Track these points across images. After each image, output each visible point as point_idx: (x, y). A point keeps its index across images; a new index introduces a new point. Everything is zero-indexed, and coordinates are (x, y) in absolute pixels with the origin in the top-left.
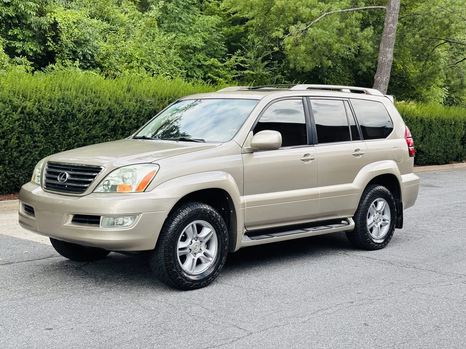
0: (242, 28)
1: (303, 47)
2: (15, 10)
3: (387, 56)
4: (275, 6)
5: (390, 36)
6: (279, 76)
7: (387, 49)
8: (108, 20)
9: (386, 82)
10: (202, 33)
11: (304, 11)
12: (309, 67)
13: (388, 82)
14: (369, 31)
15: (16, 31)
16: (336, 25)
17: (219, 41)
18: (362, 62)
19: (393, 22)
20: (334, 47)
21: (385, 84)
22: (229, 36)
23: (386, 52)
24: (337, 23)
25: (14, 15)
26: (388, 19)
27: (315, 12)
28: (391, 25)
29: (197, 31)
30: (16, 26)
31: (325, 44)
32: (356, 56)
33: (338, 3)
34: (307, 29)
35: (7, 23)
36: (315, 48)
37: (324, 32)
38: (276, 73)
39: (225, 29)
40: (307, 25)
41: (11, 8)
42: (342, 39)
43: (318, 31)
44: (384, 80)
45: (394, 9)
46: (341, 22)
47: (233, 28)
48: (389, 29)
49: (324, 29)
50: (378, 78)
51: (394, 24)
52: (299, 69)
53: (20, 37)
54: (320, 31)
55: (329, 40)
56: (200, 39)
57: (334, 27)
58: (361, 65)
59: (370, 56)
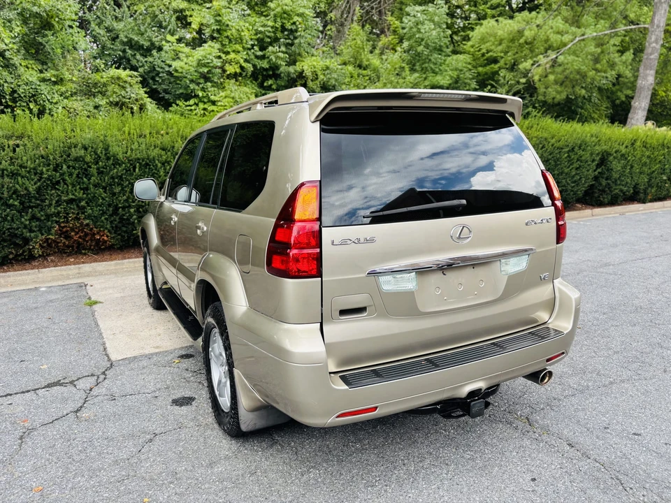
0: (496, 67)
1: (551, 77)
2: (269, 62)
3: (648, 79)
4: (524, 38)
5: (652, 57)
6: (530, 109)
7: (648, 72)
8: (360, 66)
9: (645, 108)
10: (450, 73)
11: (555, 39)
12: (561, 97)
13: (647, 108)
14: (629, 56)
15: (270, 82)
16: (590, 51)
17: (471, 79)
18: (621, 91)
19: (656, 42)
20: (588, 75)
21: (644, 110)
22: (484, 75)
23: (646, 76)
24: (592, 48)
25: (267, 67)
26: (651, 38)
27: (566, 38)
28: (654, 45)
29: (446, 71)
30: (270, 77)
31: (578, 72)
32: (614, 85)
33: (593, 27)
34: (557, 58)
35: (263, 75)
36: (566, 77)
37: (576, 59)
38: (528, 107)
39: (480, 69)
40: (558, 52)
41: (266, 61)
42: (598, 66)
43: (569, 58)
44: (643, 105)
45: (658, 26)
46: (596, 48)
47: (488, 68)
48: (650, 49)
49: (577, 57)
50: (635, 103)
51: (657, 43)
52: (550, 101)
53: (274, 87)
54: (571, 58)
55: (582, 68)
56: (448, 78)
57: (588, 54)
58: (619, 94)
59: (629, 85)
